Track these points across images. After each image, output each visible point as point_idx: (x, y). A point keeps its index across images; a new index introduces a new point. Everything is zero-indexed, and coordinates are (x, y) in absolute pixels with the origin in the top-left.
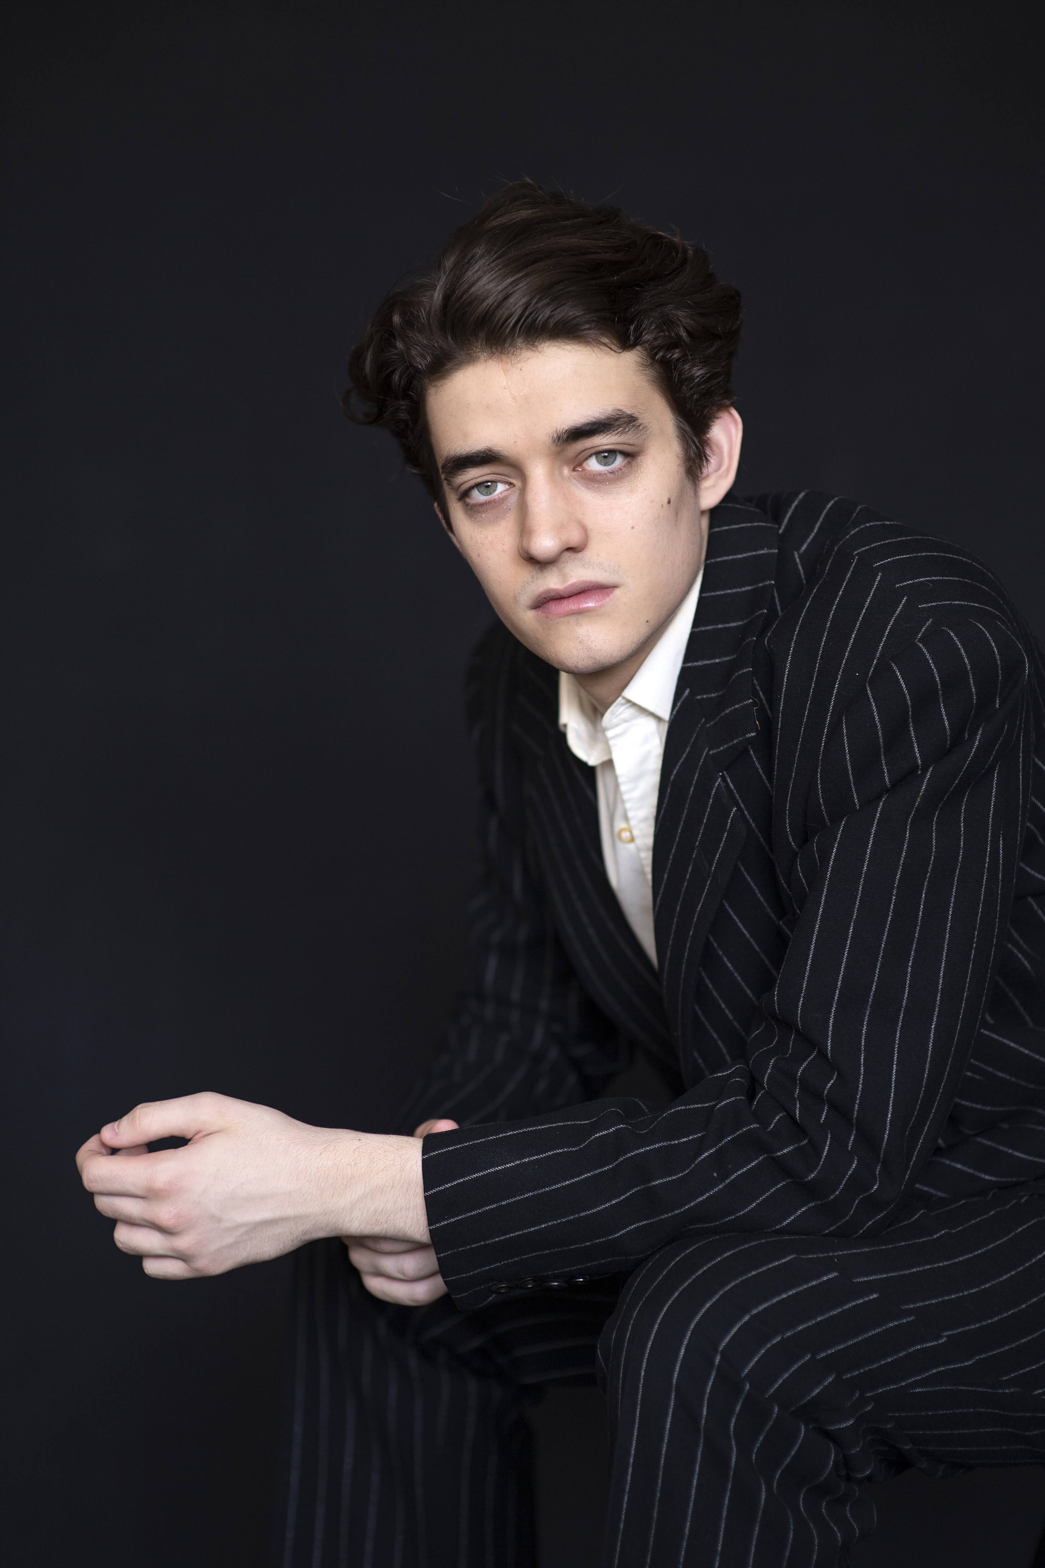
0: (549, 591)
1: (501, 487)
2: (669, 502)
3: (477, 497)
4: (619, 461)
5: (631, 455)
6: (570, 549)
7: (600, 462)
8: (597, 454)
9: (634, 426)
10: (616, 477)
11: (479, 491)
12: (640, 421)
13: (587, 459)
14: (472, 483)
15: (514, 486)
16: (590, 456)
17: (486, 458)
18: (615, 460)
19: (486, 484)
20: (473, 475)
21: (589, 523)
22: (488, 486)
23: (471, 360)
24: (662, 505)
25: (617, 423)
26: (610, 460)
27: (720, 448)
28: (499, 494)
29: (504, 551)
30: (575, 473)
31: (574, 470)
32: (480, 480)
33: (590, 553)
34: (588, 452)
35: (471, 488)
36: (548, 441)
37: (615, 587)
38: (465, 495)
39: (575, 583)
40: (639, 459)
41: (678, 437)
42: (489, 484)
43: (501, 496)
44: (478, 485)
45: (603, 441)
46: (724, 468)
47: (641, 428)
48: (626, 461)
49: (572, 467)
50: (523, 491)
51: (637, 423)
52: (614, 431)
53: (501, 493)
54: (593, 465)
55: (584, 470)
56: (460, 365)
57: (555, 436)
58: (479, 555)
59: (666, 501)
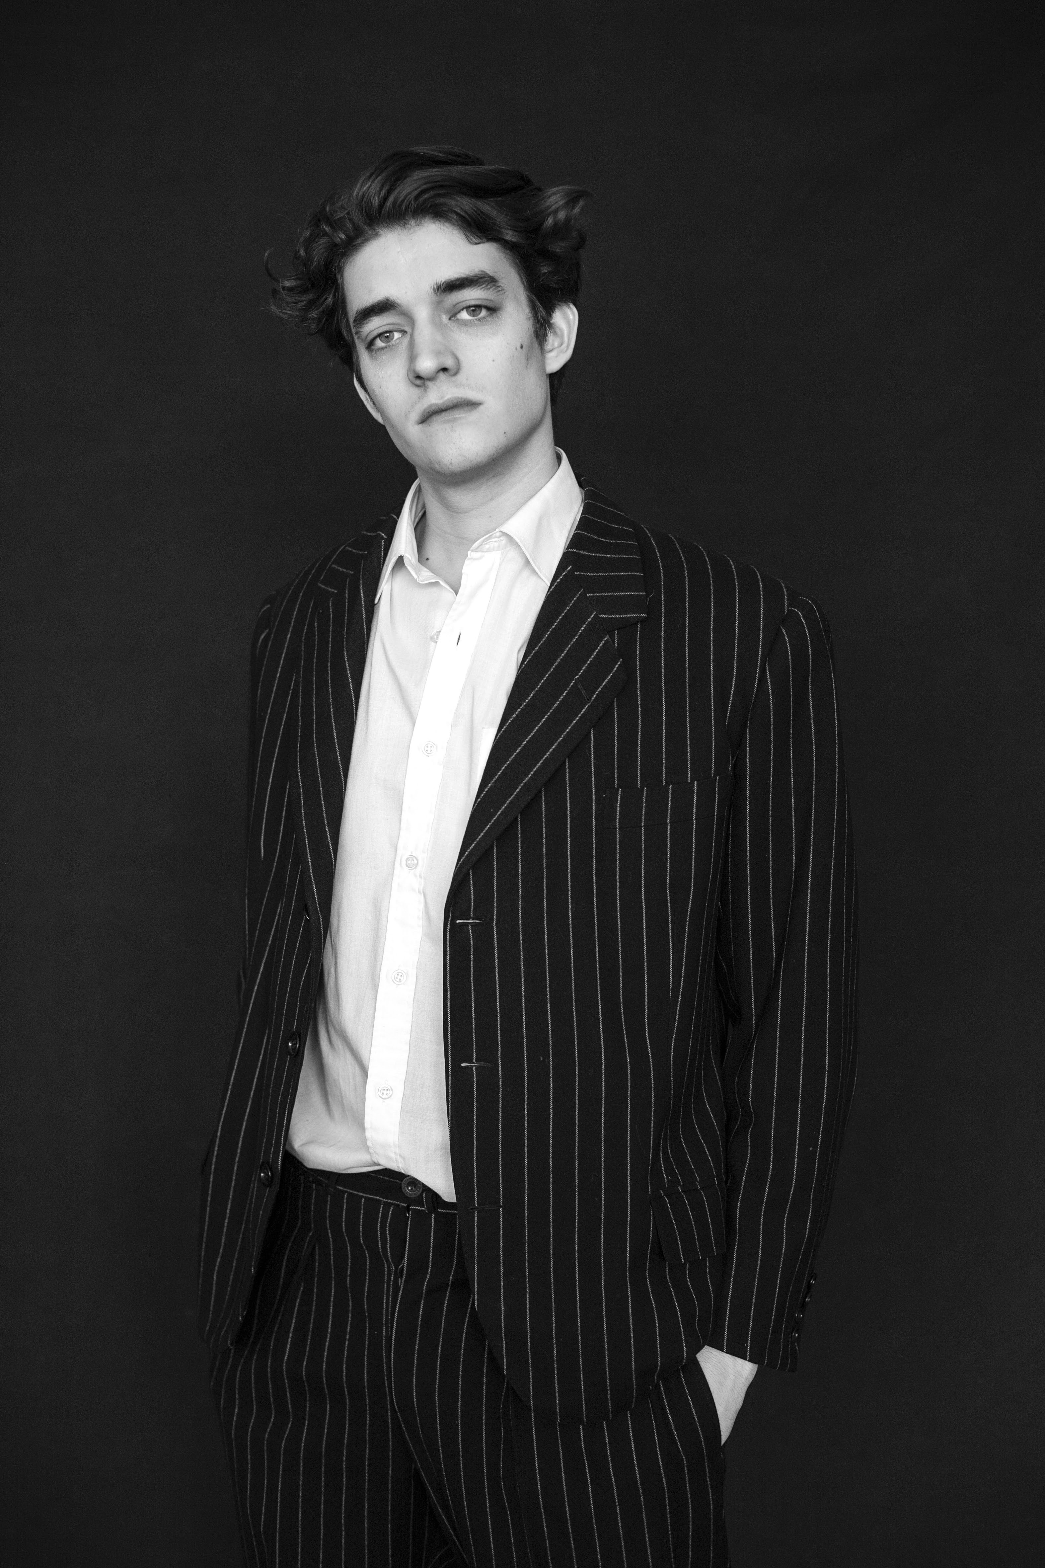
0: (431, 406)
1: (396, 335)
2: (522, 347)
3: (380, 344)
4: (484, 313)
5: (493, 310)
6: (444, 370)
7: (469, 315)
8: (468, 308)
9: (494, 285)
10: (479, 326)
11: (381, 340)
12: (499, 283)
13: (459, 312)
14: (375, 333)
15: (407, 332)
16: (463, 309)
17: (384, 307)
18: (480, 313)
19: (386, 335)
20: (376, 324)
21: (461, 358)
22: (387, 337)
23: (375, 235)
24: (516, 348)
25: (481, 280)
26: (477, 312)
27: (561, 330)
29: (398, 380)
30: (452, 322)
31: (451, 319)
32: (381, 330)
33: (460, 378)
34: (460, 305)
35: (375, 338)
36: (431, 291)
37: (480, 404)
38: (370, 345)
39: (450, 398)
40: (499, 313)
42: (388, 334)
44: (380, 335)
45: (471, 295)
46: (565, 345)
47: (500, 289)
48: (489, 313)
49: (448, 317)
50: (412, 339)
51: (497, 284)
52: (479, 286)
53: (397, 339)
54: (464, 315)
55: (458, 320)
57: (436, 287)
59: (519, 346)
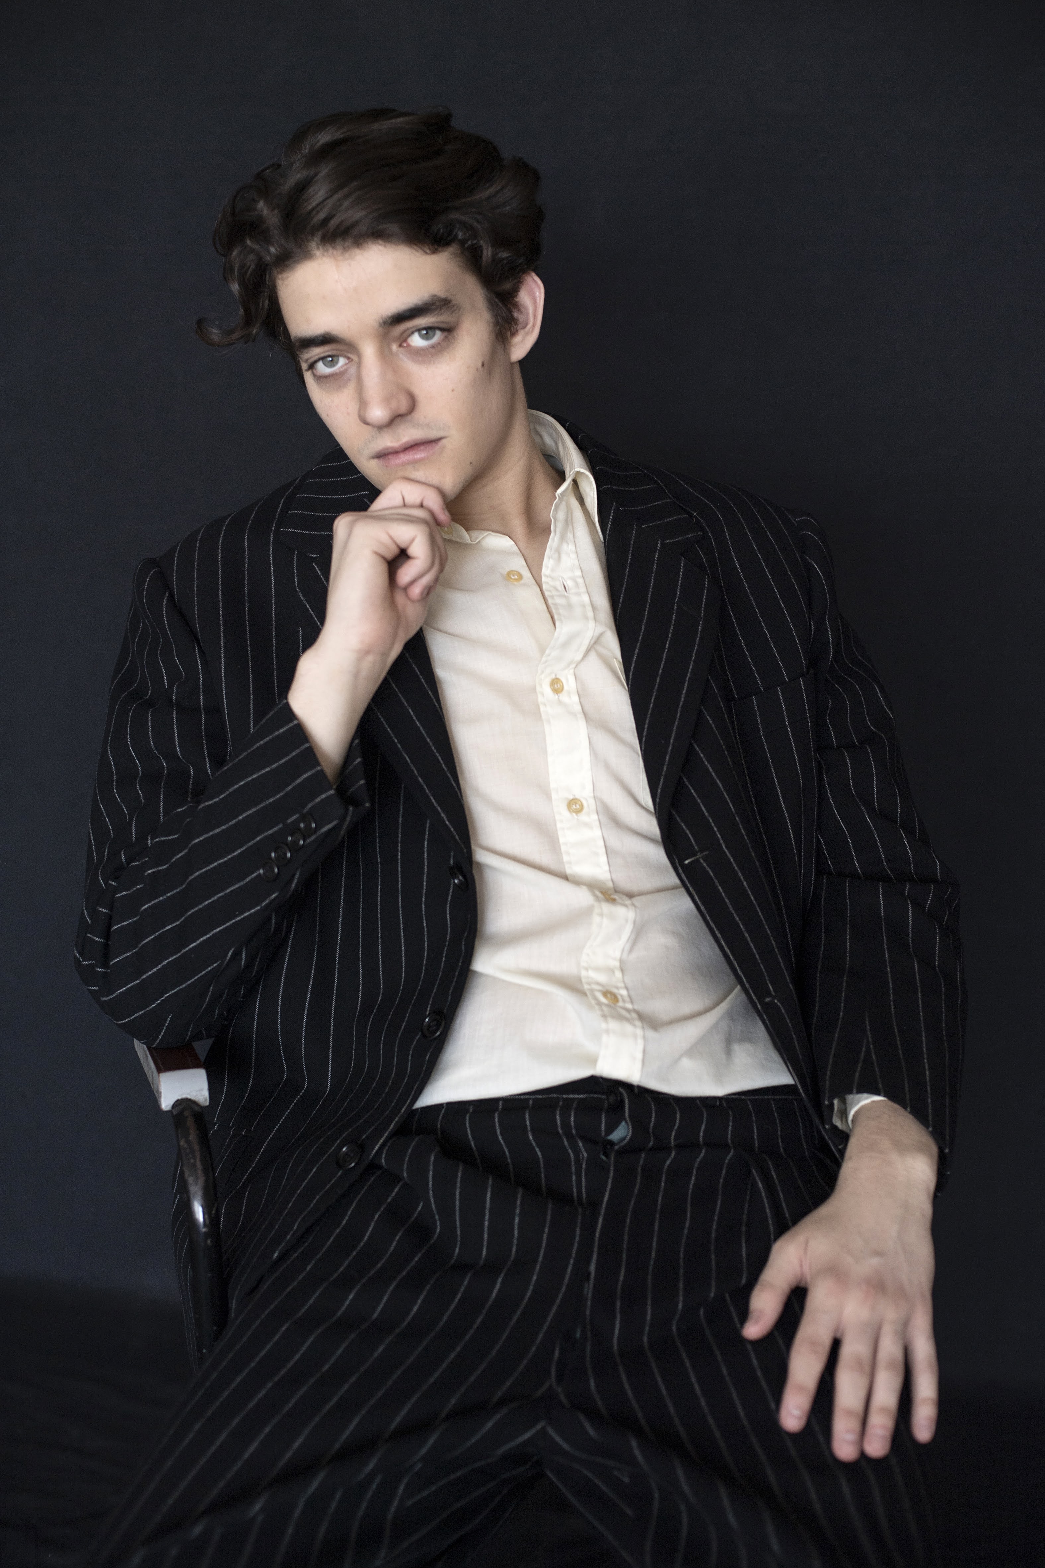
0: (387, 448)
1: (342, 361)
2: (483, 366)
3: (322, 368)
4: (439, 336)
5: (448, 330)
6: (400, 416)
7: (422, 336)
8: (419, 331)
9: (449, 307)
10: (435, 352)
11: (323, 364)
12: (454, 302)
13: (410, 337)
14: (317, 358)
15: (352, 360)
16: (413, 333)
17: (326, 339)
18: (435, 335)
19: (329, 359)
20: (316, 352)
21: (417, 391)
22: (331, 361)
23: (307, 256)
24: (477, 369)
25: (434, 307)
26: (431, 335)
27: (527, 309)
28: (339, 368)
29: (348, 414)
30: (401, 349)
31: (400, 346)
32: (322, 355)
33: (417, 415)
34: (410, 331)
35: (317, 362)
36: (376, 325)
38: (312, 366)
39: (407, 441)
40: (455, 334)
41: (488, 308)
42: (332, 358)
43: (341, 370)
44: (323, 359)
45: (422, 321)
46: (530, 326)
47: (455, 307)
48: (444, 335)
49: (398, 344)
50: (359, 365)
51: (450, 305)
52: (431, 313)
53: (342, 367)
54: (417, 341)
55: (409, 346)
56: (298, 262)
57: (381, 321)
58: (328, 415)
59: (480, 364)
